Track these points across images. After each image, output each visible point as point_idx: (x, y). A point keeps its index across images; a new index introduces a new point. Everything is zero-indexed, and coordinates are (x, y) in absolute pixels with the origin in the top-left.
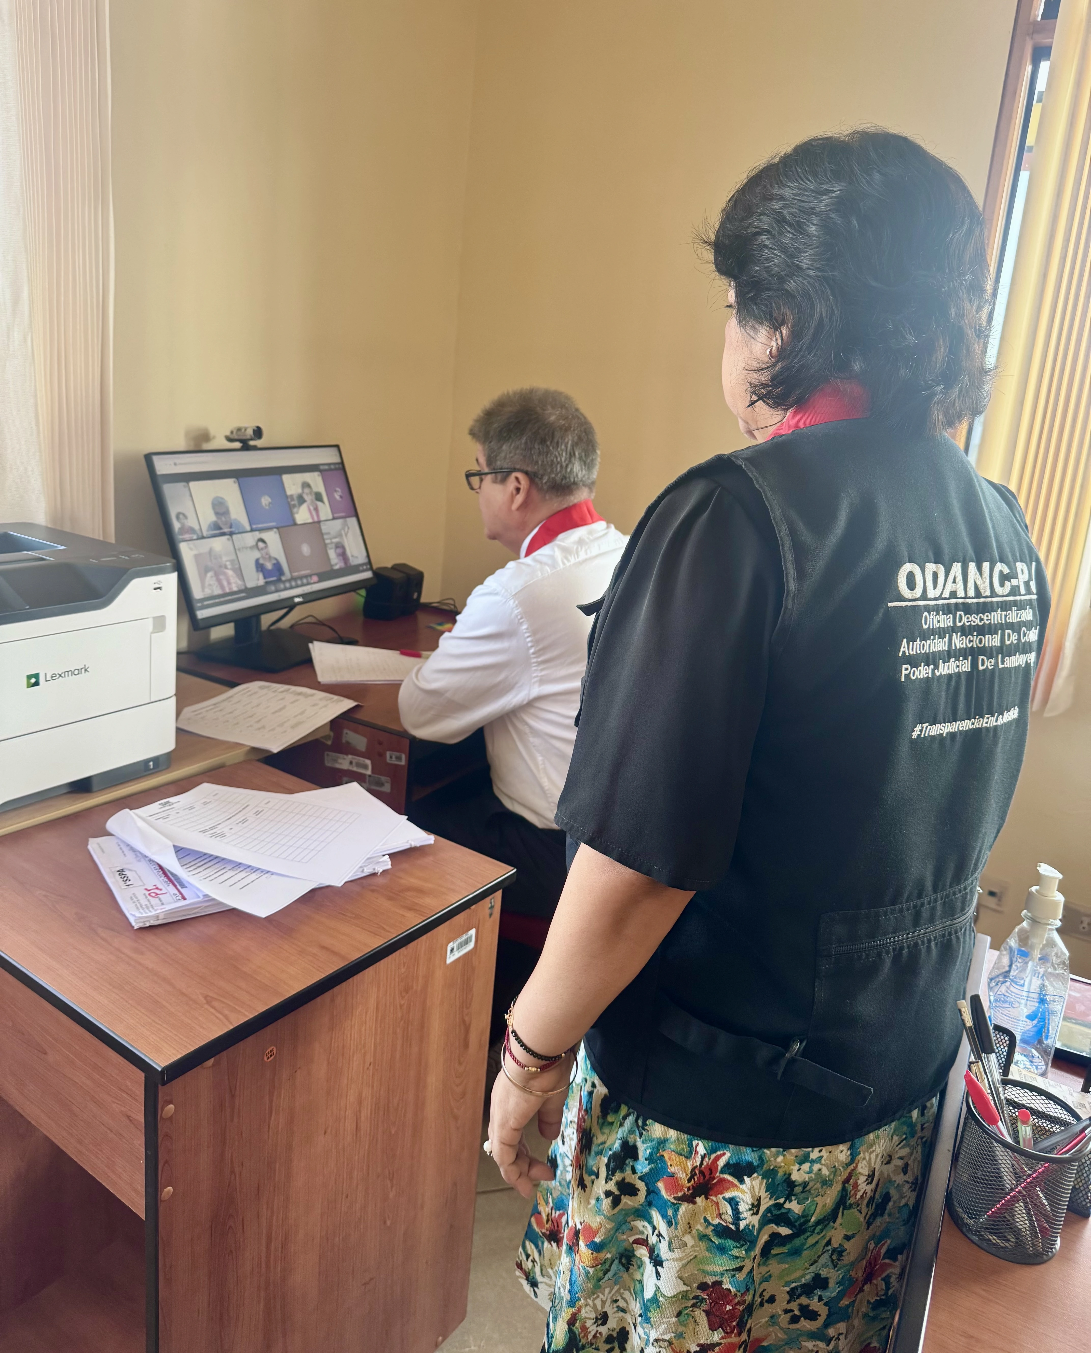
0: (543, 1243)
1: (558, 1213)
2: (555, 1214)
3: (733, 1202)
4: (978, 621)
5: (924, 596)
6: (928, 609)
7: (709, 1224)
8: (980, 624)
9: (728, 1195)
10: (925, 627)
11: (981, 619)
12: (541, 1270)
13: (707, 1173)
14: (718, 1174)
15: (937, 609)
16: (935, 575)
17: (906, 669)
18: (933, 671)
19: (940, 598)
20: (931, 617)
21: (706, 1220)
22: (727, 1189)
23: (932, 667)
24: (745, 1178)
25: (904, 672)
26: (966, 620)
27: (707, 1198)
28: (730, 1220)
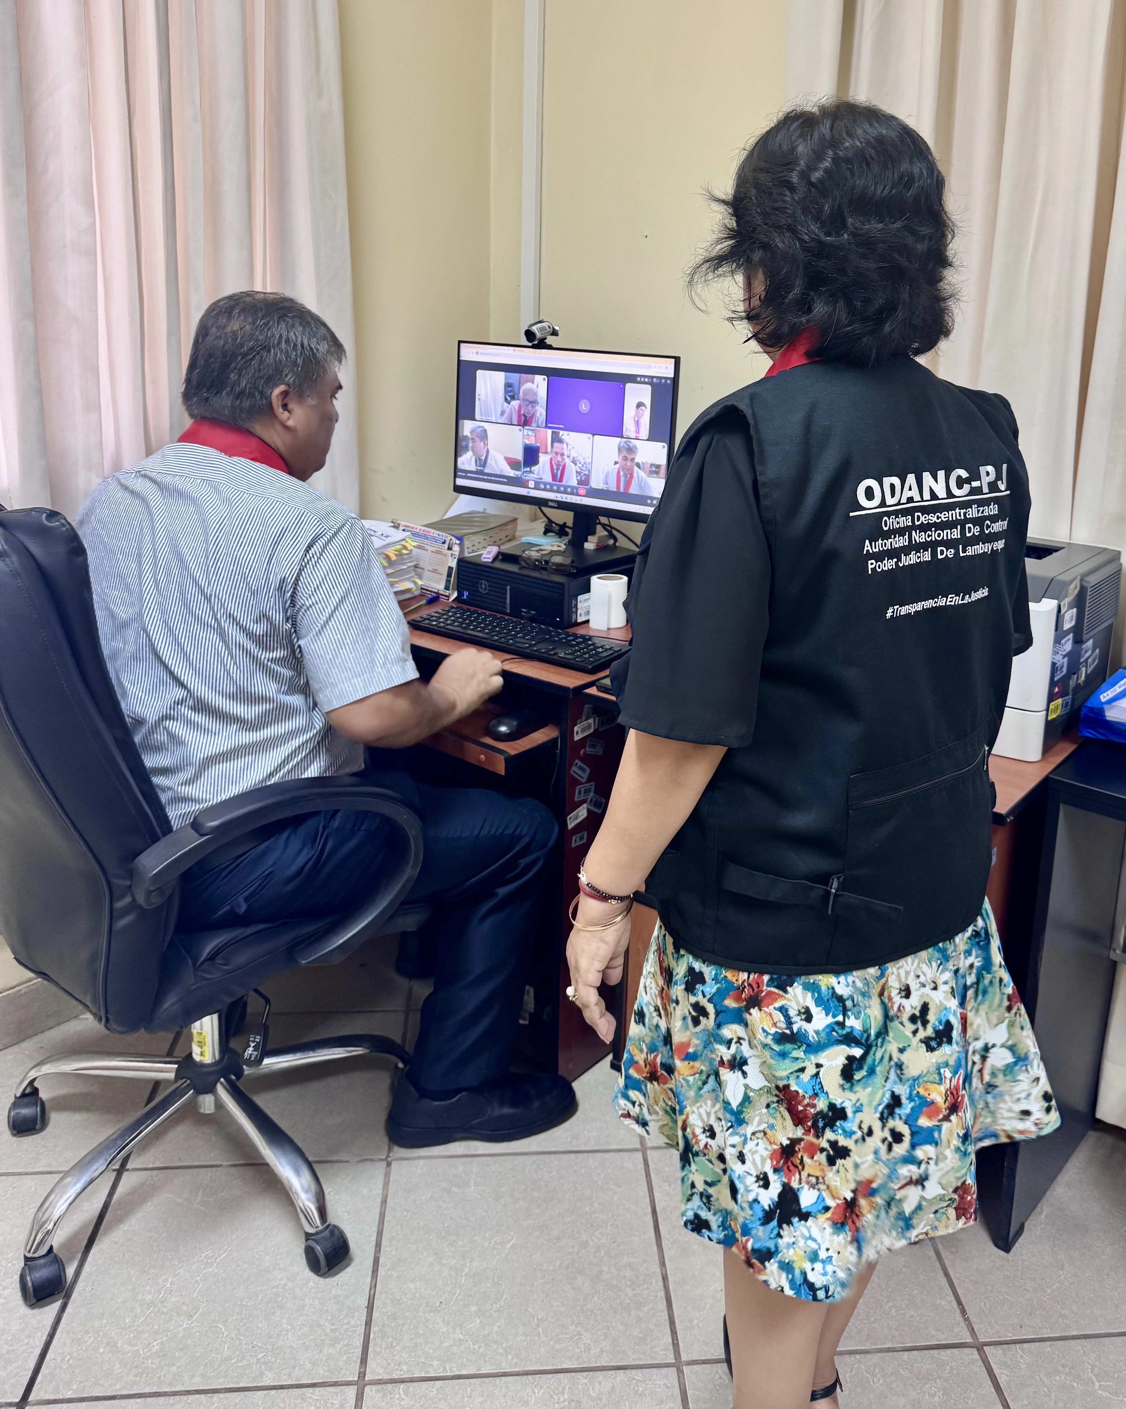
0: (646, 1086)
1: (653, 1055)
2: (651, 1057)
3: (783, 1010)
4: (935, 519)
5: (883, 504)
6: (888, 514)
7: (768, 1034)
8: (937, 521)
9: (777, 1005)
10: (885, 529)
11: (938, 518)
12: (649, 1110)
13: (755, 986)
14: (765, 988)
15: (896, 513)
16: (892, 487)
17: (872, 564)
18: (896, 563)
19: (899, 504)
20: (891, 520)
21: (764, 1030)
22: (775, 1000)
23: (895, 560)
24: (788, 988)
25: (870, 567)
26: (924, 519)
27: (760, 1010)
28: (784, 1026)
